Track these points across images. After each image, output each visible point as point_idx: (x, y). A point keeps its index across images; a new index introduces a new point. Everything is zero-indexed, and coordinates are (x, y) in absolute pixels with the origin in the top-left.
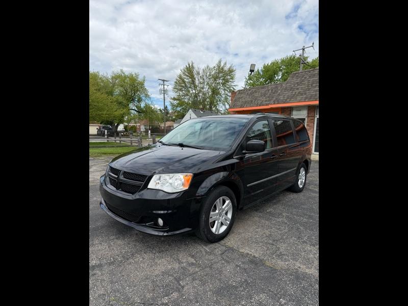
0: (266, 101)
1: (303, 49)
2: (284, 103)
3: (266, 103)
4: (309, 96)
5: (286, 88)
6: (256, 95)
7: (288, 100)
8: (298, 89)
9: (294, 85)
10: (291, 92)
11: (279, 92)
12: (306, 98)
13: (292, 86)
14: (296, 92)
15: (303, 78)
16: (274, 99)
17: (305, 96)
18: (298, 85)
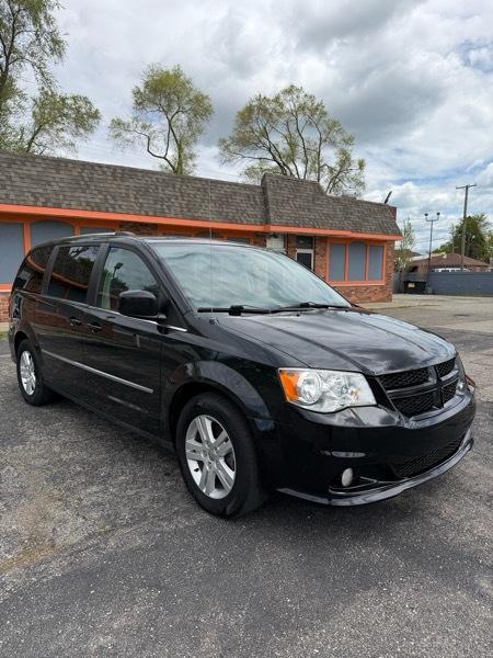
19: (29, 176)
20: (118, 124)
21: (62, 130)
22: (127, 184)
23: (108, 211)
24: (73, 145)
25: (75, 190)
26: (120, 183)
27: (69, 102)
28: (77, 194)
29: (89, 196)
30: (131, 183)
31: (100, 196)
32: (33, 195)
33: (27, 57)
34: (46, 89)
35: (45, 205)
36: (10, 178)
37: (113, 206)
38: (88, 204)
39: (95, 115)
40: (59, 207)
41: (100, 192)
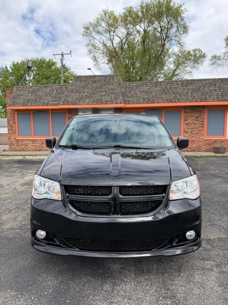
0: (53, 101)
1: (62, 55)
2: (73, 104)
3: (54, 103)
4: (96, 100)
5: (72, 91)
6: (40, 93)
7: (77, 102)
8: (84, 92)
9: (80, 88)
10: (78, 94)
11: (66, 93)
12: (93, 101)
13: (78, 89)
14: (83, 95)
15: (87, 83)
16: (63, 99)
17: (92, 99)
18: (84, 88)
19: (143, 91)
20: (214, 57)
21: (186, 66)
22: (188, 87)
23: (175, 102)
24: (191, 72)
25: (162, 94)
26: (185, 87)
27: (192, 53)
28: (162, 96)
29: (168, 96)
30: (190, 87)
31: (174, 96)
32: (144, 99)
33: (174, 38)
34: (181, 50)
35: (147, 103)
36: (136, 93)
37: (179, 100)
38: (167, 100)
39: (204, 56)
40: (153, 103)
41: (174, 94)
